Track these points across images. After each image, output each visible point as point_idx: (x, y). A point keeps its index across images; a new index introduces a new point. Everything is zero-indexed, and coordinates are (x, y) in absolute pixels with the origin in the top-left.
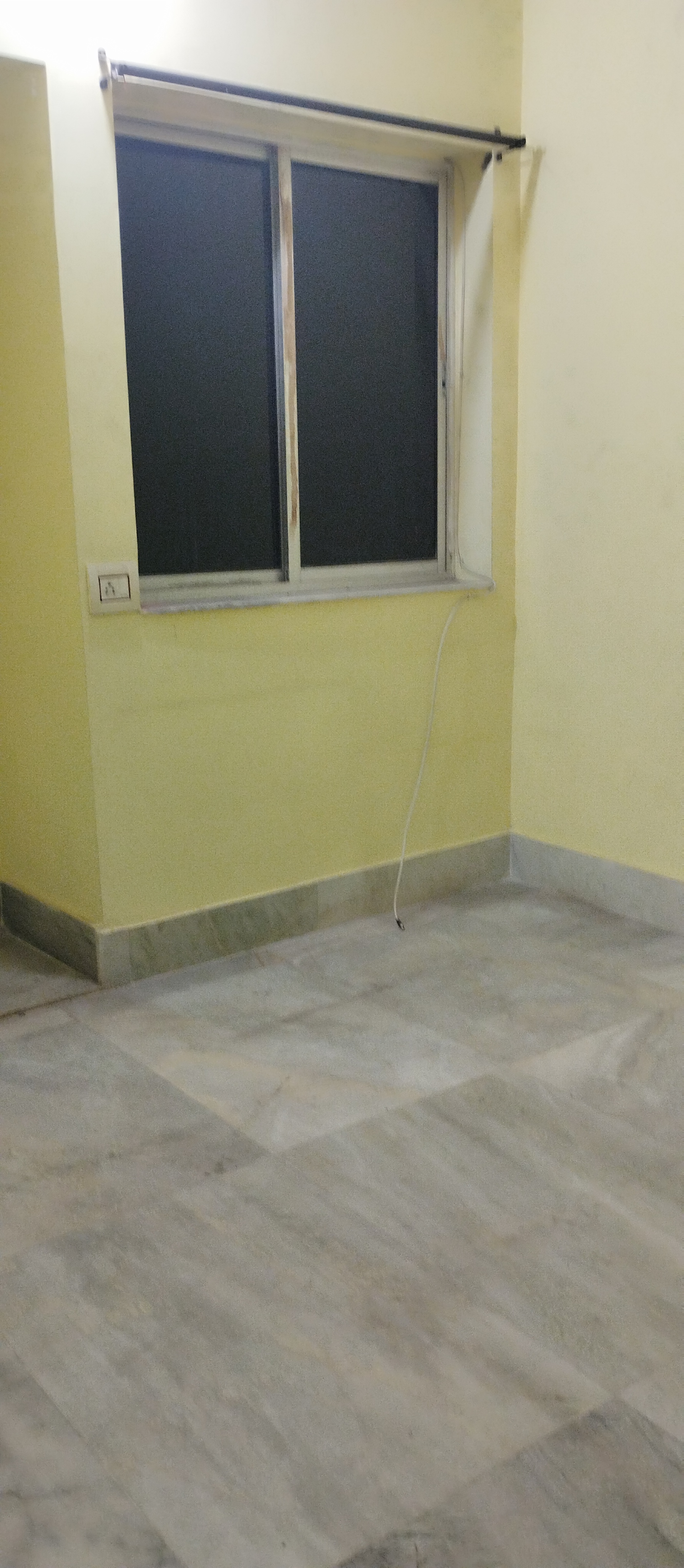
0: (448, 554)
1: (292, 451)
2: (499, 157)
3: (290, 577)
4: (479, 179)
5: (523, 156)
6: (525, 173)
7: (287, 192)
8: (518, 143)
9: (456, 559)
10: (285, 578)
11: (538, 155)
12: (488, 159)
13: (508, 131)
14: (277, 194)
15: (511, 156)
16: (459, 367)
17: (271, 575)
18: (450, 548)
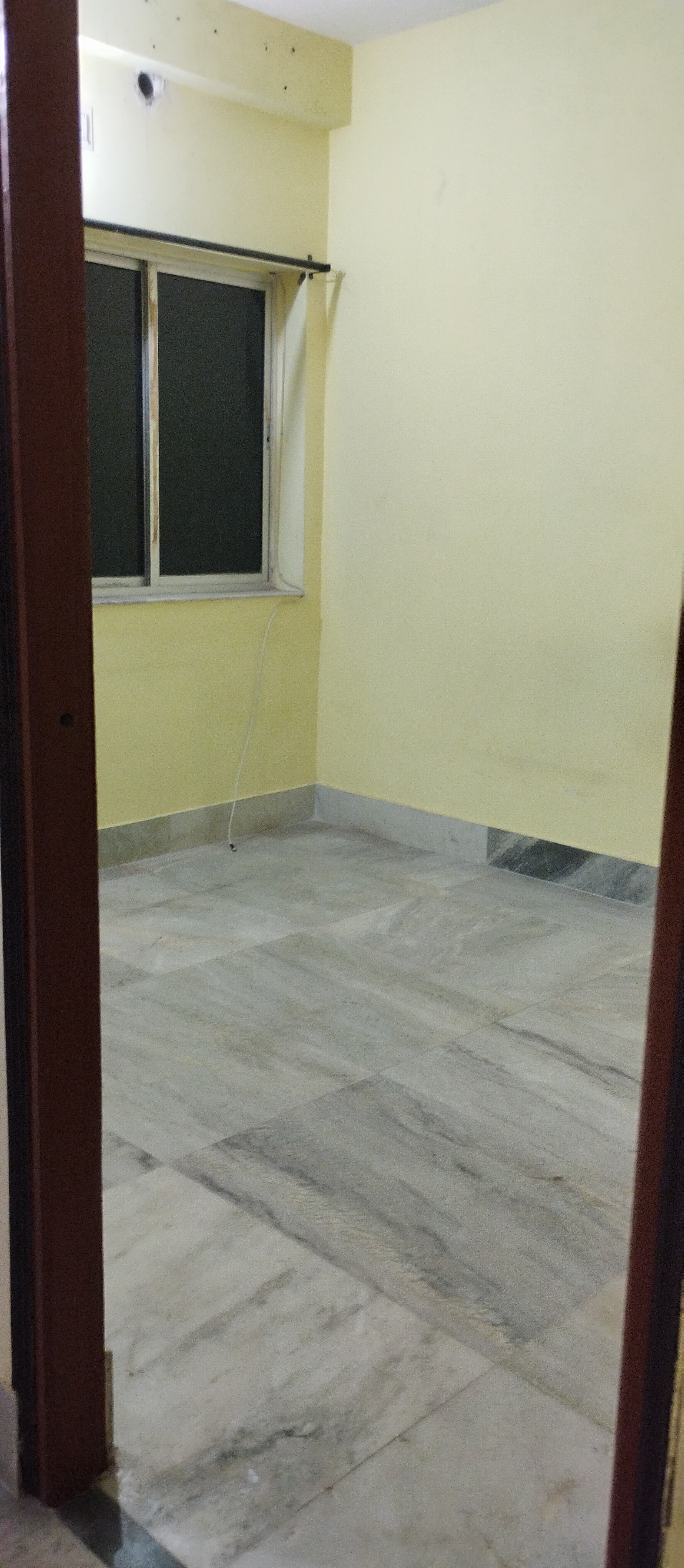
0: (270, 570)
1: (155, 488)
2: (311, 276)
3: (152, 581)
4: (297, 291)
5: (329, 276)
6: (330, 288)
7: (154, 295)
8: (325, 268)
9: (276, 574)
10: (147, 583)
11: (340, 277)
12: (303, 276)
13: (317, 259)
14: (147, 294)
15: (318, 276)
16: (280, 429)
17: (136, 580)
18: (272, 565)
